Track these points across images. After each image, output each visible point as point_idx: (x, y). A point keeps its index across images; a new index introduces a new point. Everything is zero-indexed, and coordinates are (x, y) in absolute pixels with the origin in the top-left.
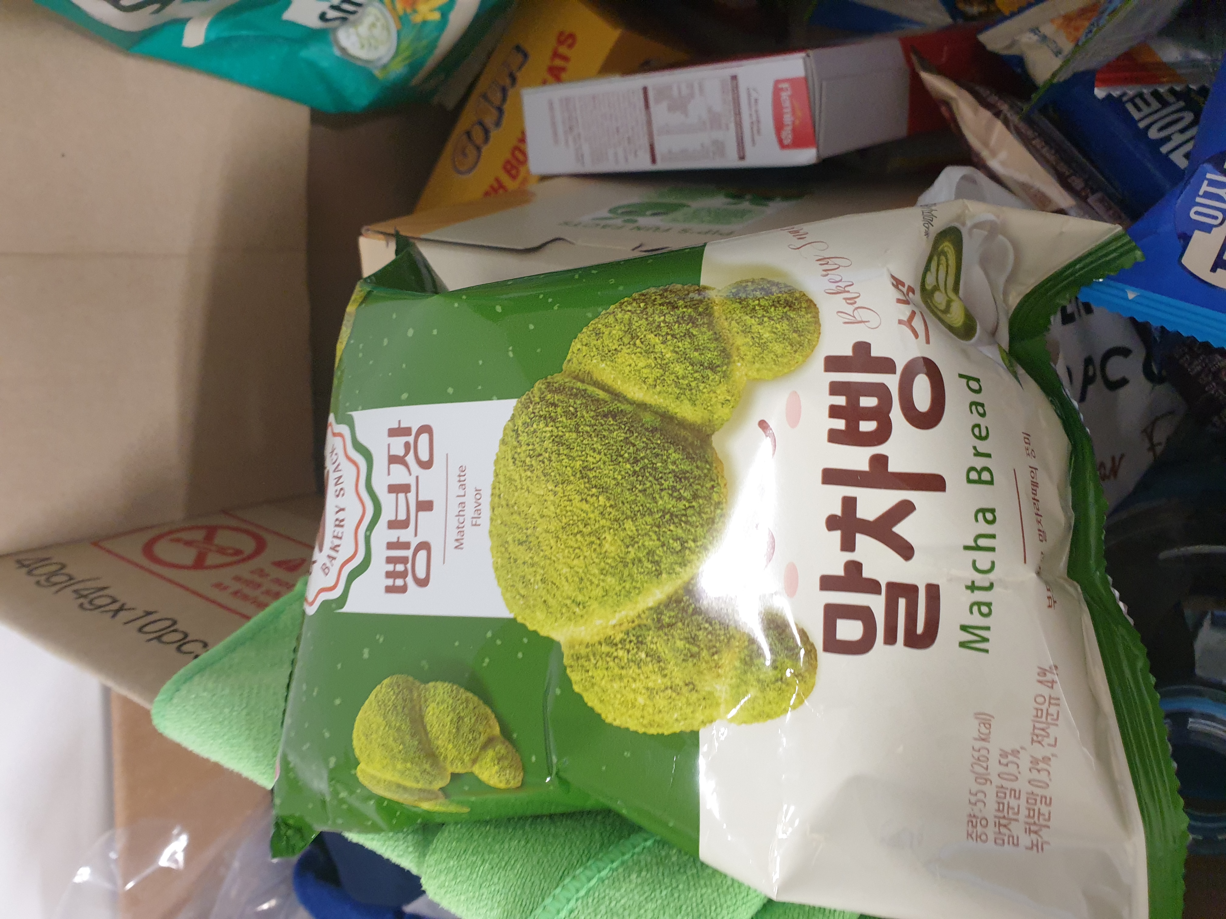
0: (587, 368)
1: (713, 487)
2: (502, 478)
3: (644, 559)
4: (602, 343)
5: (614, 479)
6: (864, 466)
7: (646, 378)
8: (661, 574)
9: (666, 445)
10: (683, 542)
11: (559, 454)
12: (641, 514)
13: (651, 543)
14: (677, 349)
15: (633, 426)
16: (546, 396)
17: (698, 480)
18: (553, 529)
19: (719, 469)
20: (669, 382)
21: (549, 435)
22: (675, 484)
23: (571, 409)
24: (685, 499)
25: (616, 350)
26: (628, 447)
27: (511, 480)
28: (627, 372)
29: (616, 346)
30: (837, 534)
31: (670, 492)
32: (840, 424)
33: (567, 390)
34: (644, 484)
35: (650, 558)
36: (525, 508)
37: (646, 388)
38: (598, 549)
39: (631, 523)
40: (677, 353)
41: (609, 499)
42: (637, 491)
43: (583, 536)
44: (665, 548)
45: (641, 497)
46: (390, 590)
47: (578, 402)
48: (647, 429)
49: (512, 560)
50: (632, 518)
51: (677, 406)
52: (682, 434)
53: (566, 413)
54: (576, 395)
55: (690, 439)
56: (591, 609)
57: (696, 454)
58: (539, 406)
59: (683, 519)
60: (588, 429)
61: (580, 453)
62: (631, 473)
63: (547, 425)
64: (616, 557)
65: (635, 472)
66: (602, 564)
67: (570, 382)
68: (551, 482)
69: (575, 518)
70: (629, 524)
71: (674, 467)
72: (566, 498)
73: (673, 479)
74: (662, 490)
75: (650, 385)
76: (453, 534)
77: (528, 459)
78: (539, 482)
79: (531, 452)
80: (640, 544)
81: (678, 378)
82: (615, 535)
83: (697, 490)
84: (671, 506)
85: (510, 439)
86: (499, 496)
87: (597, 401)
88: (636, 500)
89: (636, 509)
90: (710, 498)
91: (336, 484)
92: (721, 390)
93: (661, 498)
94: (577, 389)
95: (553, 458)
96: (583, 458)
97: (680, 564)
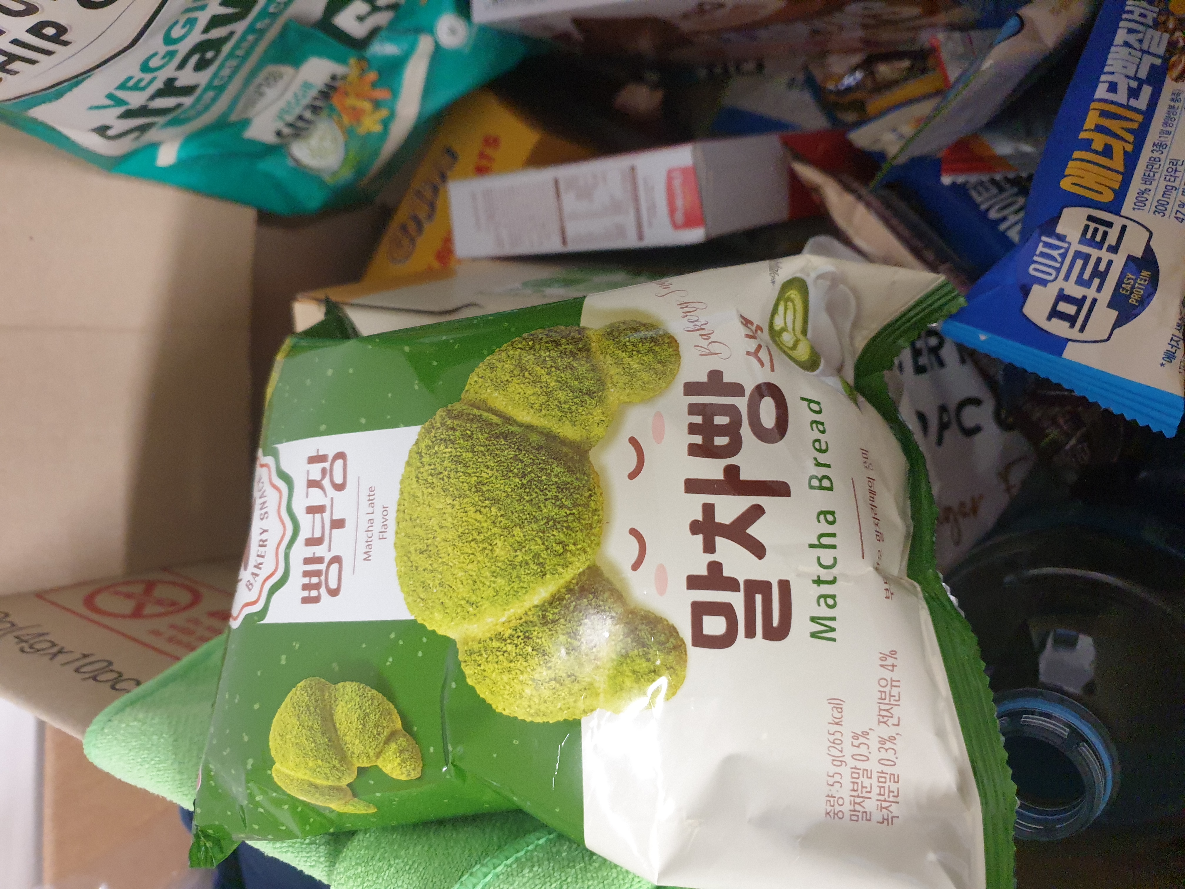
0: (482, 397)
1: (591, 496)
2: (406, 495)
3: (530, 562)
4: (496, 375)
5: (505, 492)
6: (720, 476)
7: (533, 404)
8: (545, 574)
9: (550, 460)
10: (565, 545)
11: (457, 472)
12: (528, 522)
13: (536, 547)
14: (560, 379)
15: (521, 445)
16: (446, 422)
17: (578, 490)
18: (451, 537)
19: (595, 480)
20: (553, 407)
21: (448, 455)
22: (558, 494)
23: (468, 432)
24: (566, 507)
25: (507, 381)
26: (517, 463)
27: (414, 497)
28: (517, 399)
29: (508, 378)
30: (700, 538)
31: (553, 501)
32: (698, 439)
33: (464, 416)
34: (531, 495)
35: (536, 561)
36: (426, 521)
37: (533, 412)
38: (490, 554)
39: (519, 530)
40: (559, 382)
41: (500, 509)
42: (524, 502)
43: (476, 543)
44: (549, 551)
45: (528, 507)
46: (306, 600)
47: (475, 426)
48: (533, 447)
49: (414, 568)
50: (520, 525)
51: (559, 427)
52: (564, 451)
53: (463, 435)
54: (472, 420)
55: (571, 455)
56: (483, 608)
57: (575, 467)
58: (440, 431)
59: (565, 525)
60: (482, 449)
61: (475, 470)
62: (519, 486)
63: (447, 447)
64: (506, 561)
65: (523, 485)
66: (493, 567)
67: (467, 409)
68: (449, 497)
69: (470, 527)
70: (517, 531)
71: (557, 480)
72: (462, 510)
73: (556, 490)
74: (546, 500)
75: (536, 410)
76: (362, 547)
77: (430, 477)
78: (439, 497)
79: (433, 471)
80: (527, 548)
81: (560, 402)
82: (505, 541)
83: (577, 499)
84: (554, 513)
85: (414, 460)
86: (404, 512)
87: (490, 424)
88: (523, 509)
89: (524, 517)
90: (588, 506)
91: (261, 509)
92: (597, 411)
93: (545, 507)
94: (473, 415)
95: (452, 475)
96: (477, 474)
97: (563, 565)
